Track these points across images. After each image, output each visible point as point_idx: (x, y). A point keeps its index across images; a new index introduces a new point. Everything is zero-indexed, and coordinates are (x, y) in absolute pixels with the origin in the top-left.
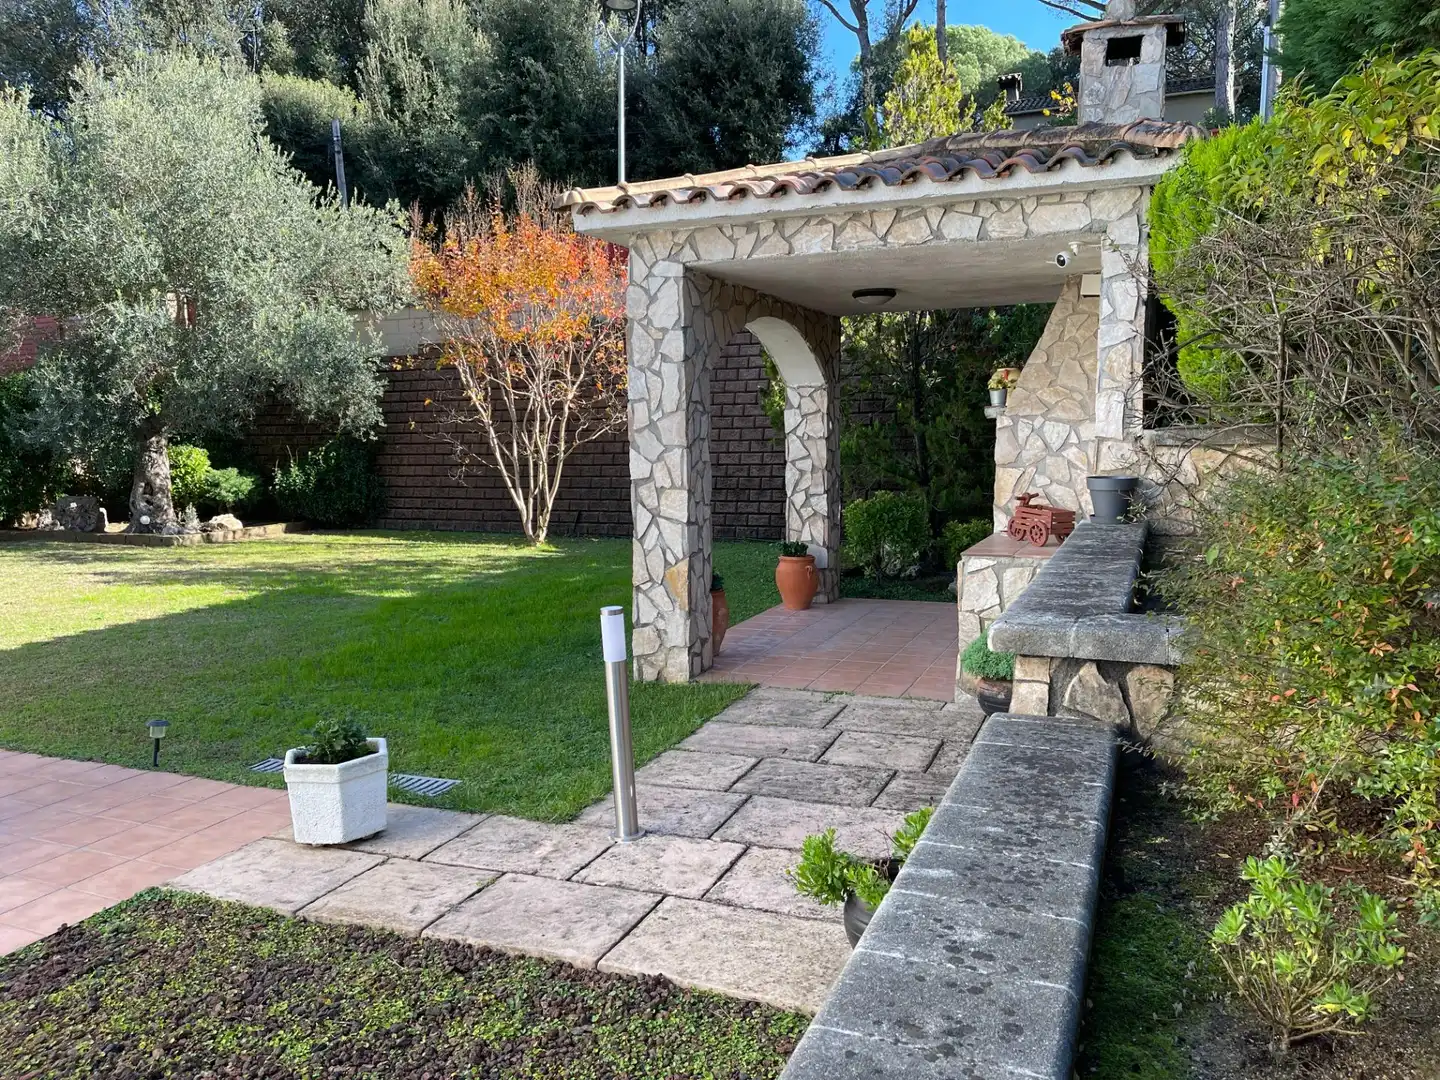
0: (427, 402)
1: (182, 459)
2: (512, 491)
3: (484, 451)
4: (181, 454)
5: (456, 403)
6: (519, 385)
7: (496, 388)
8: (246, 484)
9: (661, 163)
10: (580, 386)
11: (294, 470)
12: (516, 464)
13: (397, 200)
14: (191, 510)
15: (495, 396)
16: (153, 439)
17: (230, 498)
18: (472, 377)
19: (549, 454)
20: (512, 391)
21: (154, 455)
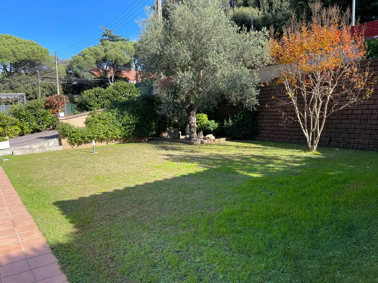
0: (273, 98)
1: (200, 118)
2: (304, 130)
3: (293, 114)
4: (200, 116)
5: (284, 97)
6: (309, 89)
7: (299, 91)
8: (216, 125)
9: (363, 9)
10: (335, 88)
11: (230, 121)
12: (306, 120)
13: (265, 27)
14: (201, 133)
15: (298, 94)
16: (192, 112)
17: (212, 129)
18: (290, 87)
19: (320, 115)
20: (305, 91)
21: (192, 117)
